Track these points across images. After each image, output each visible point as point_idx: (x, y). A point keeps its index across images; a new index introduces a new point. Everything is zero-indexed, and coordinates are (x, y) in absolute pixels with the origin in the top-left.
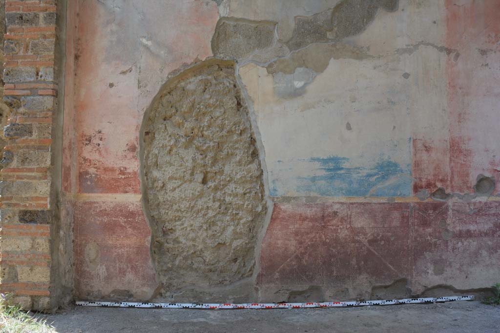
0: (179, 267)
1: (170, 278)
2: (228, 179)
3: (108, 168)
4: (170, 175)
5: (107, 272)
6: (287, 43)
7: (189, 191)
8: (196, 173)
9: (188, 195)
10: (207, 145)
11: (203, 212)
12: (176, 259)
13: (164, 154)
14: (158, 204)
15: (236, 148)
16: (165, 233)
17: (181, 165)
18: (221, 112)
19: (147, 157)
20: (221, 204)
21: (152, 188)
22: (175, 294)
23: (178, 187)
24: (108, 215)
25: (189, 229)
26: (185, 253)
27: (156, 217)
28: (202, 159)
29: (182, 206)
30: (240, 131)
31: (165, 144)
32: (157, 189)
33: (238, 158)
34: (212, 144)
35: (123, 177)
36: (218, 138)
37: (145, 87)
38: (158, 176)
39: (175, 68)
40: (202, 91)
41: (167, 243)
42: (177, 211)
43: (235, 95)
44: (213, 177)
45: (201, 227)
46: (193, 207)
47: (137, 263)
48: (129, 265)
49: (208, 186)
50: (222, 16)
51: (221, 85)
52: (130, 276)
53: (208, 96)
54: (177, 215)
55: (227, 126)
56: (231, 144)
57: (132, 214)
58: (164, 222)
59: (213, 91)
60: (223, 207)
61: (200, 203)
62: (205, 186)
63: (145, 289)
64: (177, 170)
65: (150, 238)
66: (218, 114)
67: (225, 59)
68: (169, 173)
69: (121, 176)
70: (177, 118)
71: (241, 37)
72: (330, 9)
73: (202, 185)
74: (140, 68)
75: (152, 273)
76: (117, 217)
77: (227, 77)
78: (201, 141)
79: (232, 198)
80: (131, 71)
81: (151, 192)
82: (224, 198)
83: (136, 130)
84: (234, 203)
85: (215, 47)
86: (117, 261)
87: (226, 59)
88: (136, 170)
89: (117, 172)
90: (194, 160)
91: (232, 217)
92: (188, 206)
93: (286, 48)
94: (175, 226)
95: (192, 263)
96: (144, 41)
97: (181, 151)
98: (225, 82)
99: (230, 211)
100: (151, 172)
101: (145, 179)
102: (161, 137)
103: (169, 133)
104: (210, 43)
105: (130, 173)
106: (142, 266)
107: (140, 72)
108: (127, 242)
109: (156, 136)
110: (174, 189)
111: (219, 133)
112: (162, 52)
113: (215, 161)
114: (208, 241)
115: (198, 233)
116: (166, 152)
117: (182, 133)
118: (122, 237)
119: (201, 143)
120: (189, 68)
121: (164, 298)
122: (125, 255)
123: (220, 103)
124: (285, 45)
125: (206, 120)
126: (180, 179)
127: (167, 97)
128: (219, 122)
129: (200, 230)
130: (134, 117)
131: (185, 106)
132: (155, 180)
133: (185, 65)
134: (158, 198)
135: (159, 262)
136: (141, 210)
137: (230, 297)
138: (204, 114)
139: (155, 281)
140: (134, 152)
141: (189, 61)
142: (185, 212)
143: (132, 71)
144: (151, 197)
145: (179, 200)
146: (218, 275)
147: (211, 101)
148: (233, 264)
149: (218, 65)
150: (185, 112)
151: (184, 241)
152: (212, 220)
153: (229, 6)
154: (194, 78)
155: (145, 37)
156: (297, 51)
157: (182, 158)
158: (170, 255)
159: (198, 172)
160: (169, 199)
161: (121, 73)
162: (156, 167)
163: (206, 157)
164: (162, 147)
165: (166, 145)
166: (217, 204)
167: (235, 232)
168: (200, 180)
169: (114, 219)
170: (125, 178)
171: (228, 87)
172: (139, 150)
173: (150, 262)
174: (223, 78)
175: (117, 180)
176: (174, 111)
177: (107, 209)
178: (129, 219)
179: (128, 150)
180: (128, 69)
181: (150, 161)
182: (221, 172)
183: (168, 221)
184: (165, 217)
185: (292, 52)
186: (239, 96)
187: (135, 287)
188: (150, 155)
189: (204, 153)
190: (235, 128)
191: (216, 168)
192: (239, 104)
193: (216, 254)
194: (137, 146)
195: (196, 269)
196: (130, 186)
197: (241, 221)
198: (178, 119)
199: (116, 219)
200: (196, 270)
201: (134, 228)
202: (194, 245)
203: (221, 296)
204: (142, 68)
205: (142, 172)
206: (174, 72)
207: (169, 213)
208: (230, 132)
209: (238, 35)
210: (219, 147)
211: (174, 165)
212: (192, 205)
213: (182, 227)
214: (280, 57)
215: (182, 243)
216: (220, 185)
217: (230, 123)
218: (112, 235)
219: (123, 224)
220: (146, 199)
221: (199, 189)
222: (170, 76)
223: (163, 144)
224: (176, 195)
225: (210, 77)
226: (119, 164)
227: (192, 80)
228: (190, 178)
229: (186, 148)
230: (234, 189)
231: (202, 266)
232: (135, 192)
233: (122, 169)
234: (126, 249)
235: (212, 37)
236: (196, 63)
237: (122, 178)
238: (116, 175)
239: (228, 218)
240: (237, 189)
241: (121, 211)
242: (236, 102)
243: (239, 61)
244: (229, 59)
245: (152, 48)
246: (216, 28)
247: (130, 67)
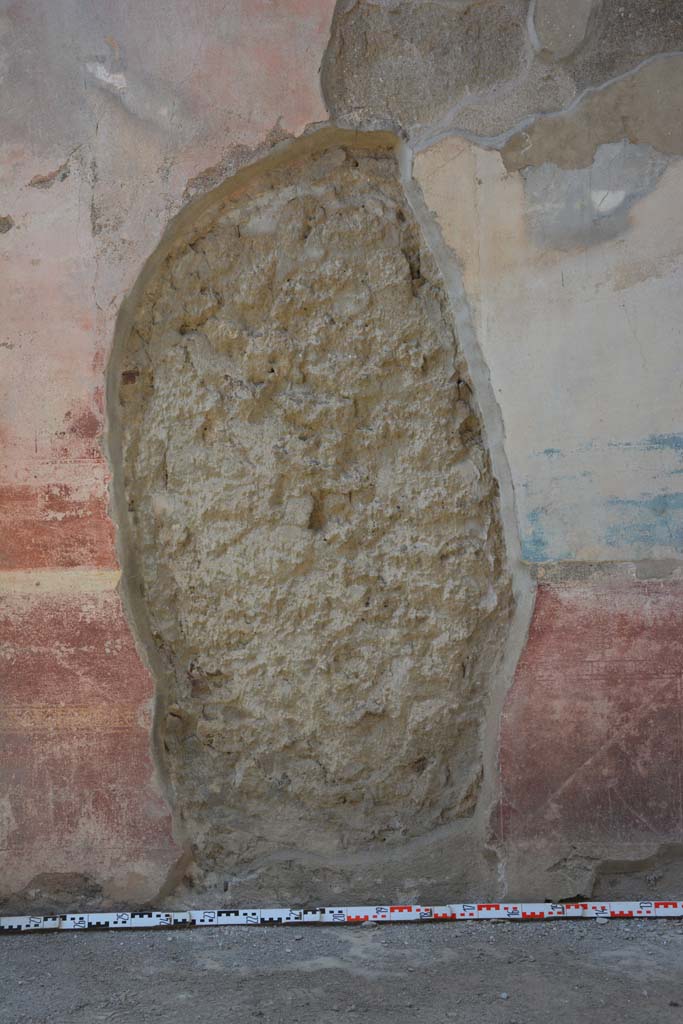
0: (244, 792)
1: (218, 829)
2: (390, 511)
3: (10, 489)
4: (208, 505)
5: (17, 818)
6: (568, 60)
7: (268, 553)
8: (290, 497)
9: (268, 567)
10: (319, 408)
11: (314, 617)
12: (233, 766)
13: (187, 442)
14: (174, 599)
15: (412, 416)
16: (197, 687)
17: (242, 474)
18: (359, 301)
19: (134, 453)
20: (369, 591)
21: (154, 547)
22: (235, 879)
23: (235, 542)
24: (14, 637)
25: (271, 671)
26: (262, 748)
27: (168, 637)
28: (306, 452)
29: (250, 601)
30: (421, 361)
31: (186, 409)
32: (168, 550)
33: (418, 446)
34: (334, 404)
35: (60, 516)
36: (352, 386)
37: (115, 228)
38: (170, 509)
39: (202, 168)
40: (296, 235)
41: (207, 717)
42: (235, 615)
43: (402, 246)
44: (343, 507)
45: (311, 662)
46: (283, 601)
47: (112, 787)
48: (87, 792)
49: (328, 537)
51: (356, 216)
52: (90, 827)
53: (316, 253)
54: (233, 628)
55: (382, 344)
56: (395, 403)
57: (93, 632)
58: (194, 652)
59: (332, 235)
60: (376, 601)
61: (305, 591)
62: (319, 536)
63: (141, 867)
64: (228, 488)
65: (150, 705)
66: (350, 308)
67: (367, 128)
68: (204, 499)
69: (52, 514)
70: (222, 326)
71: (415, 51)
73: (307, 534)
74: (94, 165)
75: (161, 814)
76: (45, 642)
77: (375, 188)
78: (302, 397)
79: (403, 569)
80: (65, 176)
81: (151, 561)
82: (379, 571)
83: (95, 367)
84: (411, 586)
85: (333, 88)
86: (49, 783)
87: (371, 128)
88: (99, 494)
89: (41, 503)
90: (281, 456)
91: (405, 631)
92: (266, 600)
93: (564, 81)
94: (228, 664)
95: (285, 776)
96: (102, 73)
97: (241, 431)
98: (369, 203)
99: (398, 613)
100: (148, 498)
101: (131, 520)
102: (175, 385)
103: (199, 373)
104: (317, 76)
105: (80, 505)
106: (129, 795)
107: (95, 179)
108: (79, 719)
109: (158, 383)
110: (222, 550)
111: (355, 369)
112: (164, 112)
113: (347, 456)
114: (334, 708)
115: (300, 682)
116: (192, 432)
117: (240, 373)
118: (63, 704)
119: (299, 402)
120: (253, 161)
121: (199, 893)
122: (75, 761)
123: (354, 274)
124: (561, 70)
125: (315, 330)
126: (239, 516)
127: (187, 258)
128: (354, 333)
129: (306, 672)
130: (86, 327)
131: (244, 287)
132: (159, 525)
133: (239, 152)
134: (173, 579)
135: (181, 779)
136: (122, 619)
137: (409, 883)
138: (306, 310)
139: (171, 841)
140: (92, 436)
141: (252, 139)
142: (259, 618)
143: (71, 177)
144: (150, 576)
145: (239, 581)
146: (366, 813)
147: (328, 269)
148: (413, 776)
149: (344, 149)
150: (245, 307)
151: (258, 711)
152: (345, 640)
154: (269, 195)
155: (102, 60)
156: (601, 88)
157: (244, 452)
158: (215, 755)
159: (296, 493)
160: (207, 580)
161: (32, 184)
162: (162, 483)
163: (318, 444)
164: (178, 417)
165: (190, 412)
166: (358, 592)
167: (416, 679)
168: (302, 517)
169: (34, 649)
170: (65, 520)
171: (378, 218)
172: (106, 430)
173: (154, 780)
174: (362, 193)
175: (39, 528)
176: (210, 305)
177: (12, 618)
178: (85, 649)
179: (73, 430)
180: (55, 169)
181: (144, 464)
182: (367, 491)
183: (207, 650)
184: (195, 637)
185: (585, 92)
186: (415, 249)
187: (107, 863)
188: (142, 446)
189: (309, 434)
190: (407, 350)
191: (351, 480)
192: (415, 274)
193: (359, 748)
194: (100, 417)
195: (298, 796)
196: (83, 543)
197: (434, 642)
198: (223, 328)
199: (43, 649)
200: (298, 800)
201: (101, 675)
202: (290, 722)
203: (379, 881)
204: (99, 164)
205: (118, 498)
206: (205, 177)
207: (209, 624)
208: (391, 364)
209: (407, 45)
210: (358, 412)
211: (219, 475)
212: (278, 597)
213: (251, 666)
214: (544, 112)
215: (250, 715)
216: (366, 531)
217: (391, 335)
218: (30, 701)
219: (65, 664)
220: (134, 584)
221: (299, 547)
222: (192, 192)
223: (181, 409)
224: (230, 563)
225: (320, 190)
226: (45, 476)
227: (262, 201)
228: (270, 513)
229: (254, 418)
230: (408, 543)
231: (319, 788)
232: (101, 561)
233: (56, 491)
234: (76, 744)
235: (320, 56)
236: (273, 145)
237: (55, 519)
238: (38, 511)
239: (393, 633)
240: (418, 544)
241: (57, 622)
242: (406, 269)
243: (411, 134)
244: (379, 128)
245: (129, 99)
246: (334, 22)
247: (61, 161)
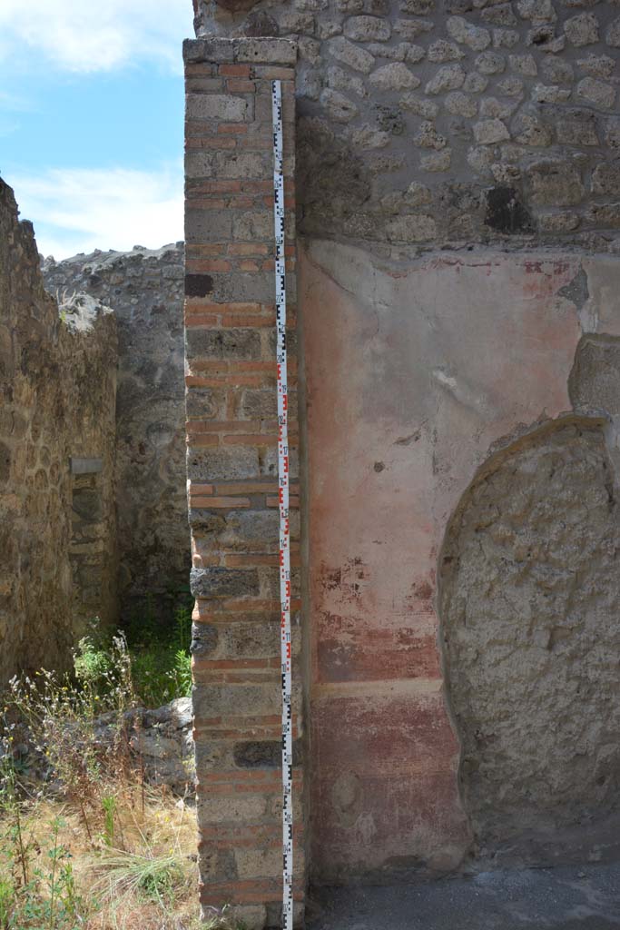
0: (505, 802)
1: (489, 824)
2: (592, 638)
3: (376, 631)
4: (491, 637)
5: (377, 826)
7: (525, 665)
8: (537, 630)
9: (524, 673)
10: (557, 578)
11: (550, 701)
12: (498, 788)
13: (479, 599)
14: (468, 692)
15: (607, 582)
16: (480, 743)
17: (511, 618)
18: (580, 515)
19: (448, 605)
20: (579, 685)
21: (457, 662)
22: (498, 851)
23: (505, 658)
24: (377, 721)
25: (523, 732)
26: (516, 777)
27: (465, 716)
28: (549, 604)
29: (513, 692)
30: (614, 551)
31: (480, 579)
32: (465, 664)
33: (610, 599)
34: (565, 576)
35: (407, 647)
36: (575, 565)
37: (447, 471)
38: (467, 639)
39: (500, 436)
40: (548, 475)
41: (485, 761)
42: (503, 701)
43: (605, 483)
44: (567, 636)
45: (546, 727)
46: (532, 692)
47: (433, 806)
48: (418, 810)
49: (558, 653)
50: (586, 331)
51: (581, 465)
52: (420, 830)
53: (558, 486)
54: (503, 709)
55: (593, 540)
56: (598, 575)
57: (424, 716)
58: (479, 723)
59: (567, 476)
60: (583, 690)
61: (544, 686)
62: (552, 653)
63: (449, 850)
64: (503, 626)
65: (457, 758)
66: (575, 519)
67: (591, 416)
68: (488, 634)
69: (402, 646)
70: (501, 527)
71: (617, 373)
73: (547, 652)
74: (435, 432)
75: (461, 820)
76: (396, 723)
77: (591, 448)
78: (546, 571)
79: (599, 671)
80: (417, 439)
81: (455, 670)
82: (586, 672)
83: (431, 555)
84: (604, 681)
85: (574, 392)
86: (396, 805)
87: (594, 416)
88: (431, 634)
89: (395, 640)
90: (534, 607)
91: (598, 707)
92: (522, 691)
94: (498, 730)
95: (528, 792)
96: (442, 377)
97: (509, 591)
98: (588, 458)
99: (595, 696)
100: (455, 633)
101: (446, 647)
102: (473, 564)
103: (487, 556)
104: (566, 386)
105: (419, 640)
106: (444, 810)
107: (436, 441)
108: (414, 768)
109: (463, 563)
110: (498, 663)
111: (578, 555)
112: (478, 401)
113: (570, 605)
114: (558, 752)
115: (540, 738)
116: (483, 593)
117: (510, 557)
118: (405, 759)
119: (545, 574)
120: (528, 432)
121: (478, 860)
122: (411, 792)
123: (579, 499)
125: (555, 531)
126: (508, 644)
127: (482, 487)
128: (577, 534)
129: (543, 732)
130: (427, 531)
131: (516, 504)
132: (461, 648)
133: (521, 427)
134: (468, 681)
135: (469, 797)
136: (443, 708)
137: (596, 847)
138: (550, 520)
139: (467, 834)
140: (428, 598)
141: (529, 420)
142: (518, 703)
143: (422, 438)
144: (455, 680)
145: (507, 682)
146: (571, 809)
147: (565, 495)
148: (597, 787)
149: (575, 425)
150: (515, 517)
151: (515, 756)
152: (565, 712)
153: (598, 311)
154: (532, 451)
155: (442, 369)
157: (512, 604)
158: (489, 782)
159: (541, 628)
160: (489, 681)
161: (398, 443)
162: (463, 624)
163: (555, 598)
164: (474, 585)
165: (482, 581)
166: (574, 685)
167: (604, 733)
168: (545, 643)
169: (389, 728)
170: (410, 650)
171: (593, 467)
172: (437, 594)
173: (457, 802)
174: (584, 451)
175: (393, 654)
176: (495, 515)
177: (376, 710)
178: (420, 727)
179: (416, 594)
180: (411, 434)
181: (454, 612)
182: (581, 627)
183: (487, 722)
184: (480, 714)
186: (611, 485)
187: (429, 848)
188: (452, 601)
189: (549, 591)
190: (606, 545)
191: (572, 621)
192: (611, 500)
193: (570, 773)
194: (433, 587)
195: (534, 803)
196: (420, 663)
197: (614, 712)
198: (502, 529)
199: (394, 728)
200: (534, 804)
201: (429, 742)
202: (532, 761)
203: (580, 847)
204: (438, 432)
205: (441, 634)
206: (501, 441)
207: (488, 708)
208: (597, 553)
209: (612, 369)
210: (577, 584)
211: (498, 618)
212: (529, 690)
213: (512, 730)
215: (510, 758)
216: (579, 649)
217: (597, 535)
218: (385, 758)
219: (408, 736)
220: (448, 686)
221: (543, 660)
222: (493, 450)
223: (477, 579)
224: (502, 671)
225: (561, 449)
226: (401, 622)
227: (528, 454)
228: (526, 641)
229: (519, 584)
230: (602, 656)
231: (547, 797)
232: (431, 674)
233: (405, 632)
234: (413, 782)
235: (568, 374)
236: (540, 423)
237: (404, 649)
238: (393, 644)
239: (592, 708)
240: (608, 656)
241: (403, 711)
242: (607, 497)
243: (614, 420)
244: (598, 416)
245: (458, 393)
246: (576, 354)
247: (416, 429)
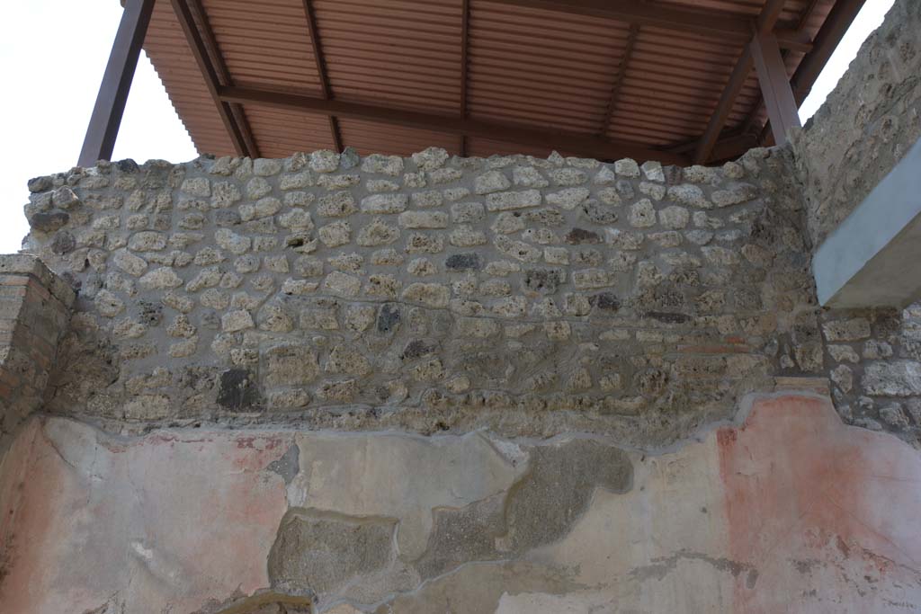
6: (416, 562)
39: (189, 612)
50: (292, 505)
67: (294, 594)
71: (327, 549)
72: (503, 491)
74: (124, 605)
80: (104, 611)
85: (275, 568)
87: (296, 594)
93: (414, 574)
96: (140, 549)
104: (266, 561)
112: (172, 575)
120: (221, 610)
124: (412, 567)
133: (213, 603)
141: (222, 596)
143: (108, 611)
149: (280, 603)
153: (308, 485)
155: (141, 541)
156: (435, 580)
180: (99, 606)
185: (425, 582)
204: (127, 605)
209: (322, 544)
214: (401, 591)
235: (270, 548)
236: (234, 600)
243: (320, 599)
244: (300, 595)
245: (153, 565)
246: (280, 529)
247: (105, 601)
